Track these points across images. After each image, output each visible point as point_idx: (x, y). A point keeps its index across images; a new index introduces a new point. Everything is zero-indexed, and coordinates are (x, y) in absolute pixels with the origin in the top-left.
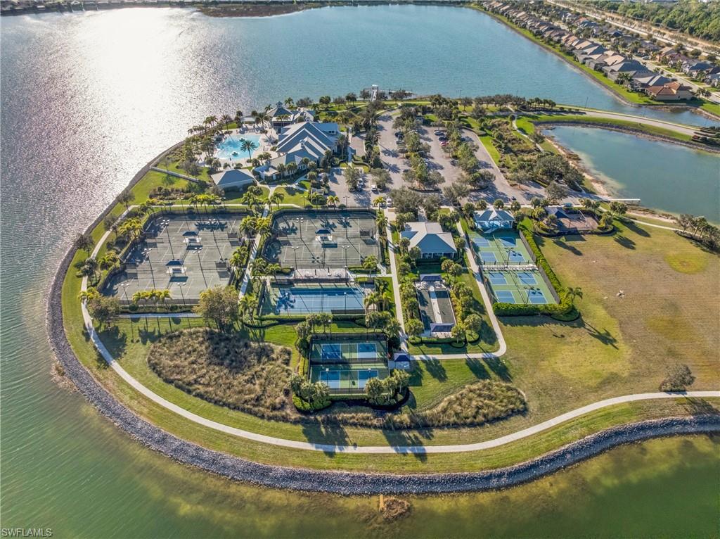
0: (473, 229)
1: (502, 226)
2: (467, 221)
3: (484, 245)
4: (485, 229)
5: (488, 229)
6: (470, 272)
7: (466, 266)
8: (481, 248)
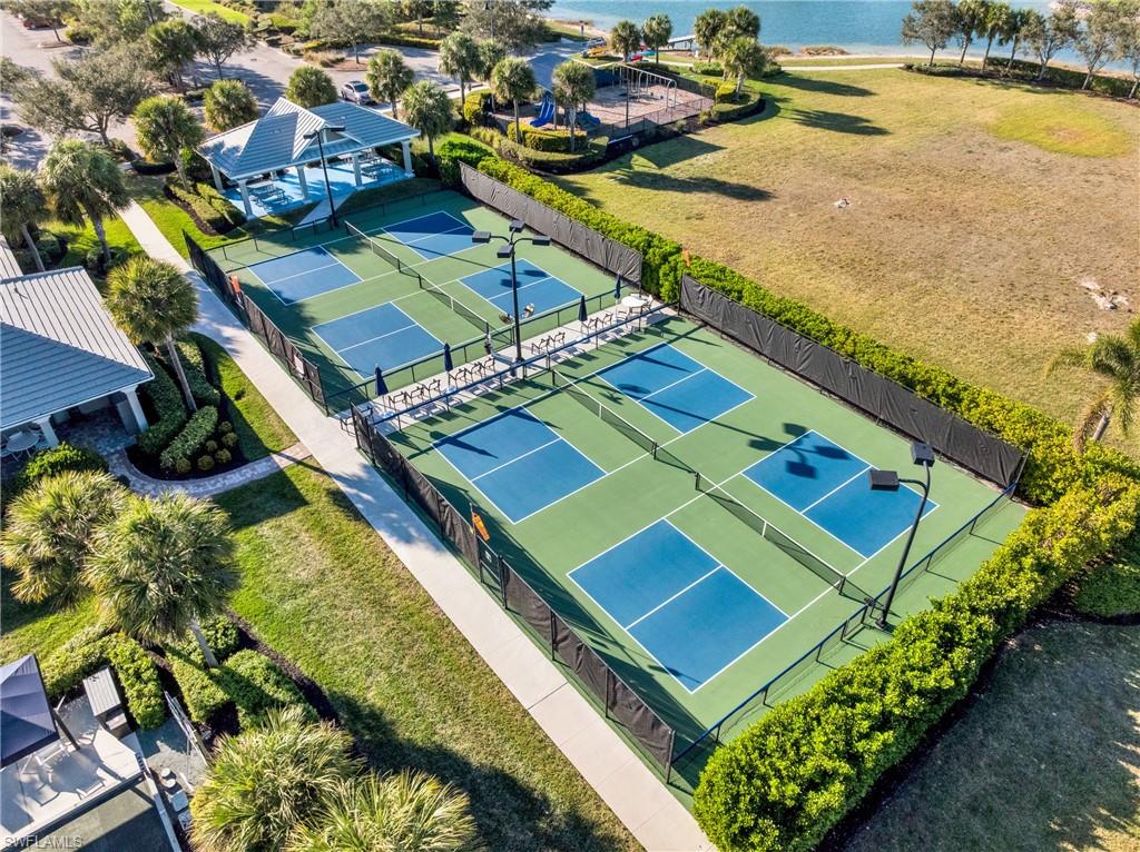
0: (229, 226)
1: (365, 180)
2: (186, 206)
3: (322, 283)
4: (293, 214)
5: (305, 210)
6: (305, 482)
7: (267, 453)
8: (316, 305)
